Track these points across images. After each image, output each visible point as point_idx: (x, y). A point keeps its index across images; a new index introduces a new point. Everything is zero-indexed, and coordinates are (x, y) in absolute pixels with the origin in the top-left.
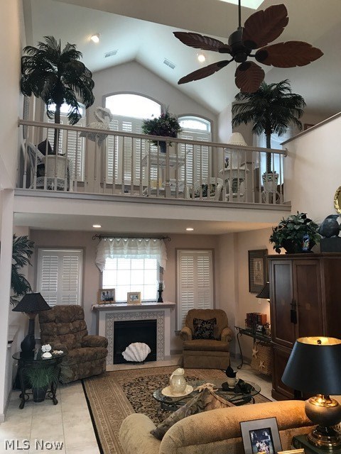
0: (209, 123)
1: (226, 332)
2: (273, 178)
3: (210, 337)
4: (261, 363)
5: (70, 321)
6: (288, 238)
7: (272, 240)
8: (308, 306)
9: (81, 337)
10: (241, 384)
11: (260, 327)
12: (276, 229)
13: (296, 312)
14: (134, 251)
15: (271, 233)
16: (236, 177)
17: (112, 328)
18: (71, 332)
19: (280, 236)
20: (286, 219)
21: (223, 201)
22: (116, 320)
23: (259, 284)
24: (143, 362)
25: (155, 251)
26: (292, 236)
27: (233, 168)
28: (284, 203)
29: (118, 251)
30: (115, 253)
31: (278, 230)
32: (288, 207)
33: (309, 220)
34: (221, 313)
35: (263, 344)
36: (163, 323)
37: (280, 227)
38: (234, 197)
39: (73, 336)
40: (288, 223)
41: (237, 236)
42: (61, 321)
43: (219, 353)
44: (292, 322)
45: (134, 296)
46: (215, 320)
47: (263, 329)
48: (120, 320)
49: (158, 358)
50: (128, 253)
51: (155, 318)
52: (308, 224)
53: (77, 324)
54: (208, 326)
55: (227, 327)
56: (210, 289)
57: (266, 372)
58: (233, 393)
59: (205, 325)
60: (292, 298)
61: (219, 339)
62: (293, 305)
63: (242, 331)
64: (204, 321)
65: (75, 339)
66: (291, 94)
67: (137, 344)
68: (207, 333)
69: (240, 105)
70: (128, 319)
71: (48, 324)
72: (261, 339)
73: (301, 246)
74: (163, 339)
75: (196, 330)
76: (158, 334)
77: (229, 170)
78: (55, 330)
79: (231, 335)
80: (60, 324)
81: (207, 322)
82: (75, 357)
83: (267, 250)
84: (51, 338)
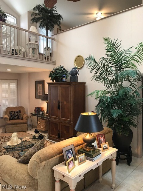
0: (15, 19)
1: (25, 116)
2: (49, 50)
3: (18, 119)
4: (42, 127)
6: (57, 76)
7: (50, 77)
8: (65, 103)
10: (41, 135)
11: (41, 112)
12: (51, 72)
13: (60, 105)
15: (49, 73)
16: (34, 47)
19: (54, 75)
20: (56, 68)
21: (28, 57)
23: (40, 95)
26: (59, 75)
27: (33, 43)
28: (53, 61)
31: (52, 72)
32: (54, 63)
33: (64, 69)
34: (22, 108)
35: (42, 119)
37: (53, 71)
38: (33, 56)
40: (57, 69)
41: (30, 74)
43: (23, 125)
44: (58, 109)
46: (20, 111)
47: (43, 113)
52: (64, 70)
54: (17, 114)
55: (25, 114)
56: (16, 98)
57: (44, 130)
58: (37, 139)
59: (16, 114)
60: (58, 100)
61: (22, 119)
62: (59, 102)
63: (33, 115)
64: (15, 112)
66: (57, 14)
68: (17, 117)
69: (35, 13)
72: (42, 117)
73: (62, 79)
75: (11, 116)
77: (31, 44)
79: (28, 117)
81: (16, 112)
83: (44, 81)
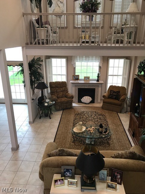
3: (116, 99)
5: (61, 87)
9: (65, 93)
14: (87, 59)
17: (77, 90)
18: (62, 91)
22: (79, 87)
24: (89, 104)
25: (97, 59)
29: (81, 59)
30: (79, 60)
34: (123, 88)
36: (98, 90)
39: (62, 93)
42: (57, 87)
43: (117, 106)
45: (87, 78)
46: (119, 92)
48: (80, 87)
49: (95, 102)
50: (85, 60)
51: (95, 88)
53: (64, 88)
59: (114, 94)
61: (119, 100)
65: (63, 94)
67: (86, 97)
68: (114, 97)
70: (83, 87)
71: (52, 88)
74: (98, 96)
75: (110, 95)
76: (96, 94)
78: (55, 90)
80: (57, 89)
81: (115, 92)
82: (60, 102)
84: (54, 93)
